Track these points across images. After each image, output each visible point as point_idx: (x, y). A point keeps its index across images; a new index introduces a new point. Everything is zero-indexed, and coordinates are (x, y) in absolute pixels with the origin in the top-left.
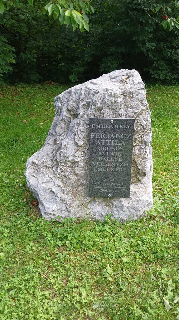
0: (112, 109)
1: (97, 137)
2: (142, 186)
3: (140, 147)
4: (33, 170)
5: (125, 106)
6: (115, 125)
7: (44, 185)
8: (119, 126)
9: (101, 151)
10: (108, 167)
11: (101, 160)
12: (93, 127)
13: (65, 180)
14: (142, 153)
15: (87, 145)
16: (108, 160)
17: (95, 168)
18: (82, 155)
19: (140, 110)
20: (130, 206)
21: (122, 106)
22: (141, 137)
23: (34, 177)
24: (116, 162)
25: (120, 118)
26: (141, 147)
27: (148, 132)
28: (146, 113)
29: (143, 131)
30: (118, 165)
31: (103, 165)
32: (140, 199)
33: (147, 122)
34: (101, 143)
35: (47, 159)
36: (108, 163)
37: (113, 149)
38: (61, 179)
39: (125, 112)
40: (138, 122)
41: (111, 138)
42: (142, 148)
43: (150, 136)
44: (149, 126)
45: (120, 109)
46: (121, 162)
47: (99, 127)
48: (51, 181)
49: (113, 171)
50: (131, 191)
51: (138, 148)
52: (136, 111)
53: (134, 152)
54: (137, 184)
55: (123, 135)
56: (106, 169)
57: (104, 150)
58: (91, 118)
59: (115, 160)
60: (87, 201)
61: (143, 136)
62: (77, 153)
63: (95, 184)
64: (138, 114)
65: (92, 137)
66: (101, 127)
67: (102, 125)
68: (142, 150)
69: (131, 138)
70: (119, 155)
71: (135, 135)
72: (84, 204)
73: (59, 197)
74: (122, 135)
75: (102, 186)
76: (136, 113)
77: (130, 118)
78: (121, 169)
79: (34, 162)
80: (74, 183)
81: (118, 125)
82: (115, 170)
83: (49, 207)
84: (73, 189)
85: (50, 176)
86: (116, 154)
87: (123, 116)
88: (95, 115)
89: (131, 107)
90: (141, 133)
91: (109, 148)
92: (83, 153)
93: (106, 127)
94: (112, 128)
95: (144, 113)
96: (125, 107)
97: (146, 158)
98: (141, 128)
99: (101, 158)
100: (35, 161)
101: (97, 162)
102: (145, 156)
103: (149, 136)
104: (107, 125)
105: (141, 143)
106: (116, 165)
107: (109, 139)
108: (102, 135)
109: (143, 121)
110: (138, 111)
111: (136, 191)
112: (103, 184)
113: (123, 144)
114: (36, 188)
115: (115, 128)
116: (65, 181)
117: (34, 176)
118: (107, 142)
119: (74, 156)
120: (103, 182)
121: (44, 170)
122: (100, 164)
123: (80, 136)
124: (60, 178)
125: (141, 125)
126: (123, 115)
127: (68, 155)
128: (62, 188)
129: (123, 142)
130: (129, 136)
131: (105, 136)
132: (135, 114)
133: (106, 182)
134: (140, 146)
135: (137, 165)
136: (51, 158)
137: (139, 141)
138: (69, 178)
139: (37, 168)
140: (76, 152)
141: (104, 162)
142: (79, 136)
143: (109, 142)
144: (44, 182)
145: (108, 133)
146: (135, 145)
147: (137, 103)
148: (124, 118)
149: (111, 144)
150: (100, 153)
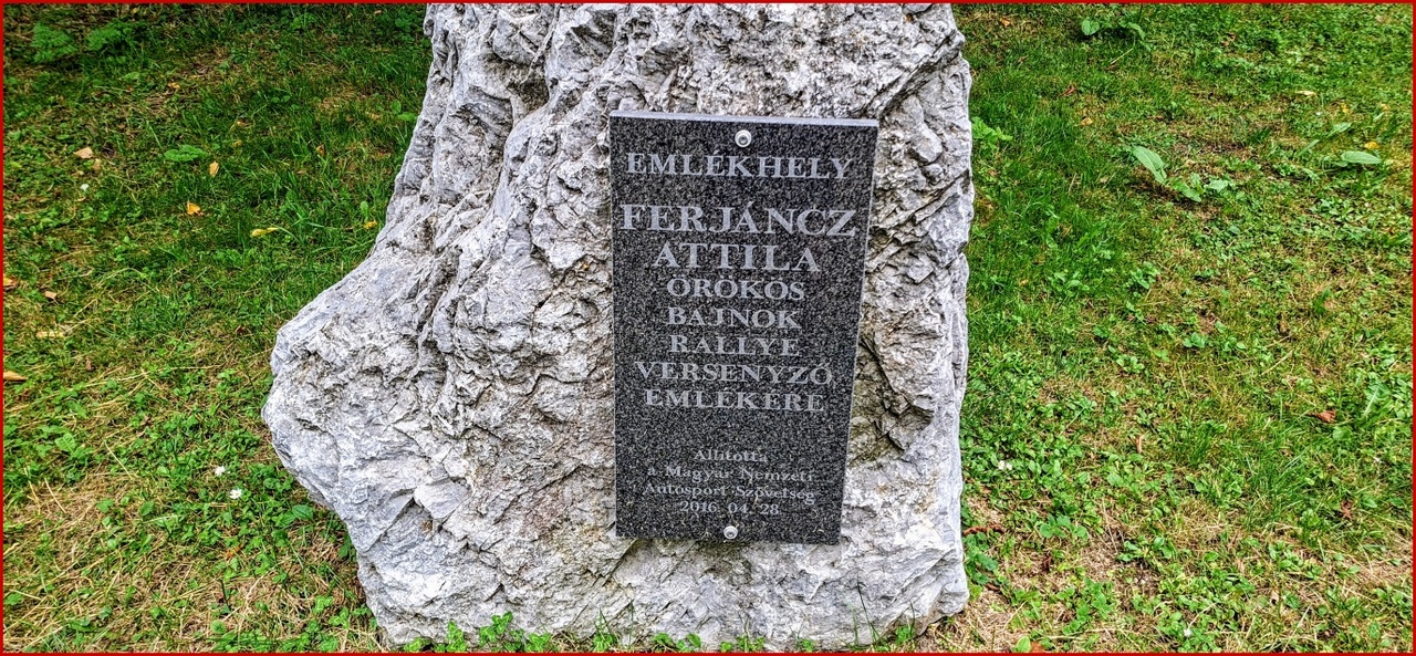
0: (742, 60)
1: (655, 226)
2: (909, 473)
3: (905, 275)
4: (309, 395)
5: (823, 42)
6: (763, 160)
7: (370, 473)
8: (785, 164)
9: (683, 302)
10: (721, 388)
11: (684, 349)
12: (632, 170)
13: (487, 447)
14: (912, 305)
15: (604, 262)
16: (721, 350)
17: (649, 392)
18: (578, 321)
19: (907, 70)
20: (839, 576)
21: (807, 48)
22: (912, 219)
23: (314, 428)
24: (767, 361)
25: (789, 117)
26: (911, 274)
27: (949, 192)
28: (943, 83)
29: (926, 192)
30: (775, 380)
31: (696, 378)
32: (896, 543)
33: (947, 137)
34: (682, 258)
35: (385, 333)
36: (724, 367)
37: (751, 289)
38: (464, 445)
39: (821, 84)
40: (893, 139)
41: (737, 230)
42: (914, 283)
43: (960, 218)
44: (957, 158)
45: (790, 65)
46: (797, 362)
47: (667, 169)
48: (411, 453)
49: (753, 406)
50: (845, 502)
51: (893, 280)
52: (884, 74)
53: (867, 305)
54: (880, 466)
55: (809, 218)
56: (714, 398)
57: (697, 294)
58: (620, 112)
59: (760, 349)
60: (610, 556)
61: (919, 217)
62: (547, 307)
63: (652, 472)
64: (895, 91)
65: (628, 225)
66: (679, 166)
67: (687, 158)
68: (912, 290)
69: (852, 233)
70: (781, 325)
71: (876, 213)
72: (594, 570)
73: (459, 535)
74: (802, 218)
75: (691, 485)
76: (884, 90)
77: (850, 115)
78: (792, 401)
79: (311, 349)
80: (534, 463)
81: (778, 160)
82: (760, 403)
83: (404, 582)
84: (536, 492)
85: (402, 426)
86: (767, 320)
87: (807, 105)
88: (647, 96)
89: (855, 49)
90: (912, 203)
91: (726, 287)
92: (580, 308)
93: (710, 172)
94: (746, 173)
95: (935, 87)
96: (825, 49)
97: (932, 335)
98: (909, 170)
99: (685, 340)
100: (318, 343)
101: (663, 358)
102: (929, 323)
103: (957, 213)
104: (715, 161)
105: (911, 254)
106: (767, 378)
107: (727, 238)
108: (684, 217)
109: (926, 132)
110: (897, 73)
111: (875, 500)
112: (697, 476)
113: (805, 267)
114: (327, 486)
115: (762, 174)
116: (486, 454)
117: (315, 423)
118: (718, 251)
119: (529, 324)
120: (699, 466)
121: (367, 392)
122: (679, 370)
123: (564, 213)
124: (456, 438)
125: (913, 155)
126: (806, 96)
127: (493, 319)
128: (474, 489)
129: (807, 253)
130: (842, 222)
131: (703, 220)
132: (879, 93)
133: (711, 465)
134: (902, 270)
135: (881, 372)
136: (405, 331)
137: (896, 241)
138: (507, 441)
139: (328, 382)
140: (541, 304)
141: (701, 359)
142: (553, 216)
143: (725, 253)
144: (372, 459)
145: (723, 204)
146: (873, 264)
147: (892, 24)
148: (812, 117)
149: (737, 262)
150: (675, 315)
